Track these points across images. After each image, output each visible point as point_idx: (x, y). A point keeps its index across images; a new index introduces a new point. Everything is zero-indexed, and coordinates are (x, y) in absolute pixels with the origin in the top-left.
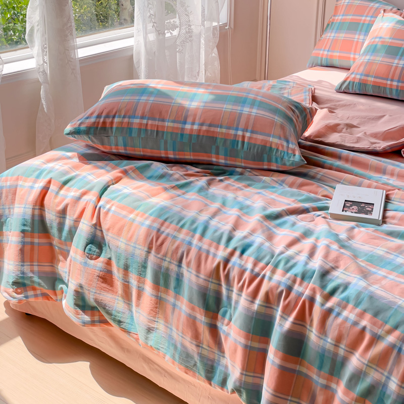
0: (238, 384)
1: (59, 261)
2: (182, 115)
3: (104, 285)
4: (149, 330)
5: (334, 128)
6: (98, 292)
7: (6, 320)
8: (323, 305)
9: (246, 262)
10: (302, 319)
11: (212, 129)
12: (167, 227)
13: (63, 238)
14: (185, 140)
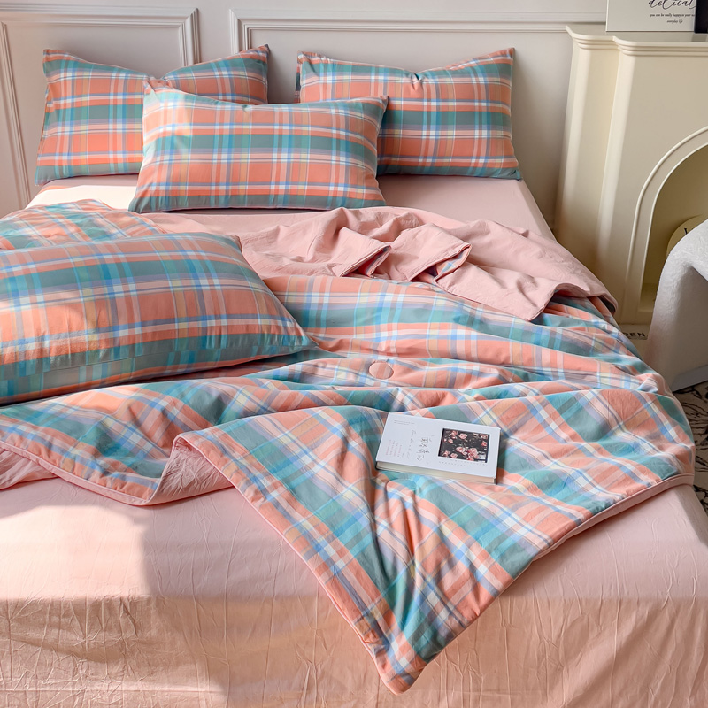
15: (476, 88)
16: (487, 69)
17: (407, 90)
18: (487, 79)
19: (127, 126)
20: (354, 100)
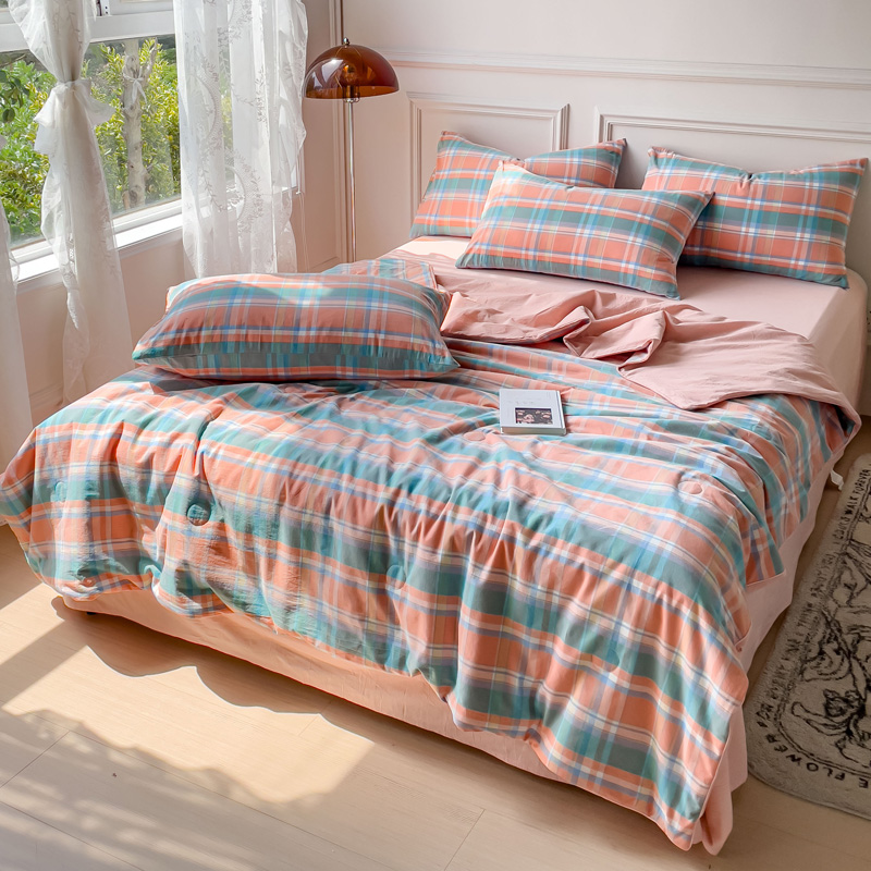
0: (424, 661)
1: (143, 532)
2: (293, 318)
3: (218, 558)
4: (289, 609)
5: (473, 317)
6: (211, 568)
7: (60, 627)
8: (526, 544)
9: (418, 501)
10: (501, 565)
11: (335, 333)
12: (303, 469)
13: (148, 501)
14: (300, 351)
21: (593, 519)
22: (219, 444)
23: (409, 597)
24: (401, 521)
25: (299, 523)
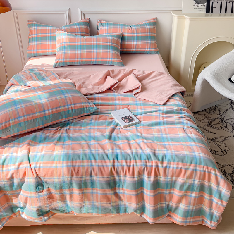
0: (136, 209)
1: (12, 199)
2: (41, 107)
3: (51, 200)
4: (81, 207)
6: (50, 205)
8: (162, 166)
9: (122, 162)
11: (58, 109)
12: (76, 162)
13: (14, 189)
15: (146, 29)
16: (150, 24)
17: (128, 30)
18: (150, 27)
19: (52, 42)
20: (114, 34)
21: (177, 153)
22: (39, 162)
23: (126, 192)
24: (119, 171)
25: (81, 181)
